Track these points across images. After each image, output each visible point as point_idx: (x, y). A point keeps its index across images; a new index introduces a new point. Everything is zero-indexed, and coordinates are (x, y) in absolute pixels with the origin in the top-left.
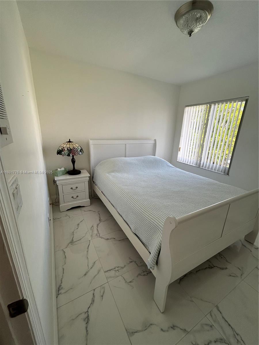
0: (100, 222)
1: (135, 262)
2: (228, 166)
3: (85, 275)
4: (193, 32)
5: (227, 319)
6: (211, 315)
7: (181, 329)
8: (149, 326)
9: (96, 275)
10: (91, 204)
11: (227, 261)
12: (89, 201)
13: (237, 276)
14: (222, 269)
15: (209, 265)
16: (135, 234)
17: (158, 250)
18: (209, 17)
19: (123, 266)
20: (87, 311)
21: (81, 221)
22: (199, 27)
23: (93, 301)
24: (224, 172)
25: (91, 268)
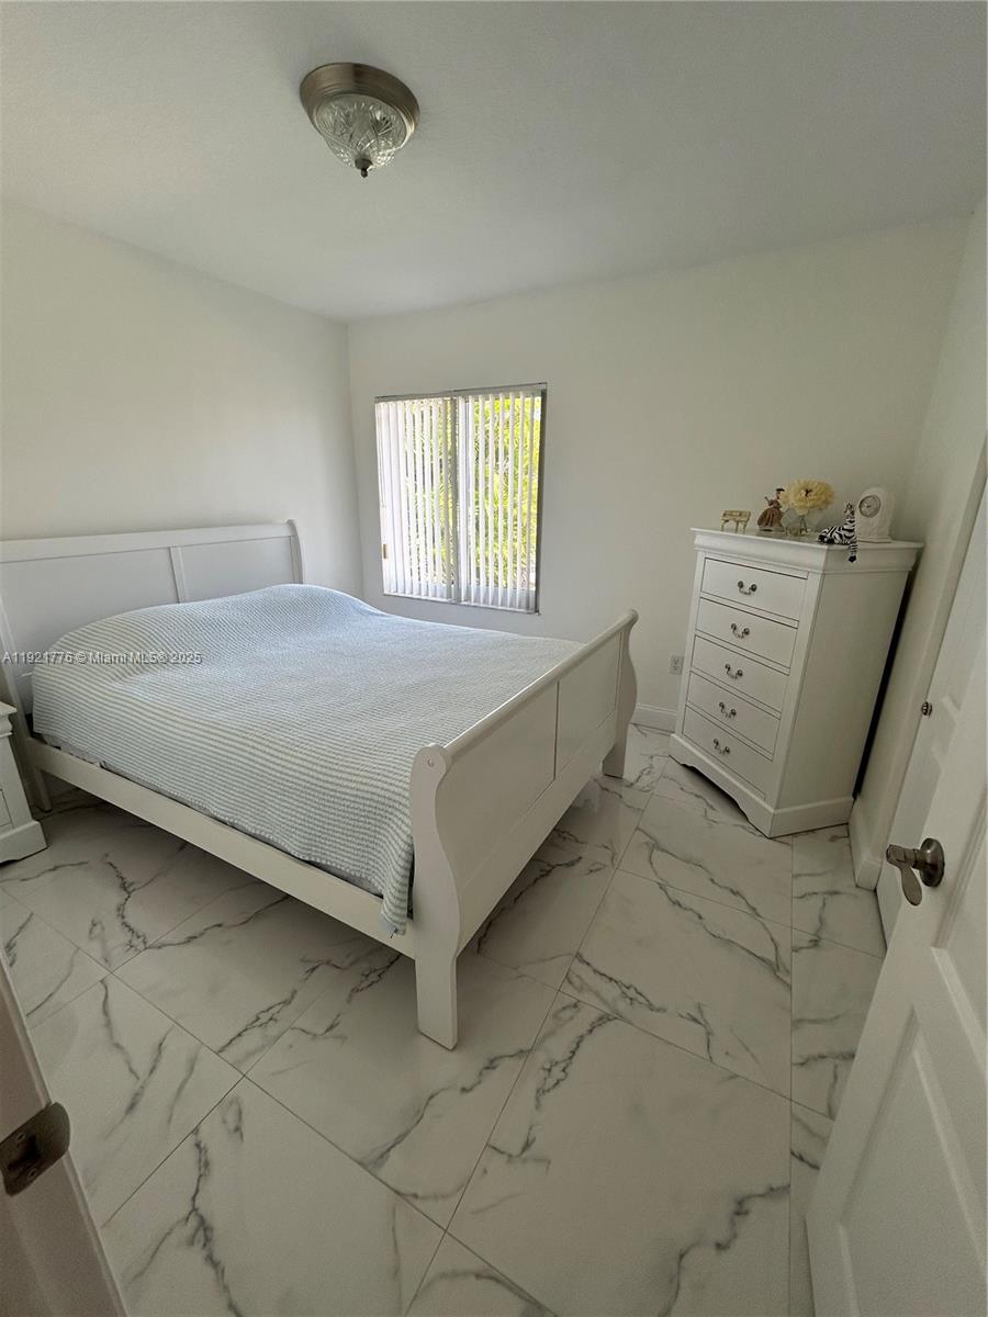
0: (129, 893)
1: (328, 963)
2: (534, 589)
3: (132, 1107)
4: (371, 163)
5: (603, 972)
6: (570, 982)
7: (511, 1056)
8: (427, 1104)
9: (185, 1081)
10: (49, 839)
11: (577, 841)
12: (34, 827)
13: (605, 866)
14: (571, 864)
15: (542, 870)
16: (309, 863)
17: (406, 869)
18: (410, 130)
19: (286, 996)
20: (190, 1208)
21: (21, 928)
22: (389, 155)
23: (204, 1166)
24: (528, 607)
25: (151, 1072)
